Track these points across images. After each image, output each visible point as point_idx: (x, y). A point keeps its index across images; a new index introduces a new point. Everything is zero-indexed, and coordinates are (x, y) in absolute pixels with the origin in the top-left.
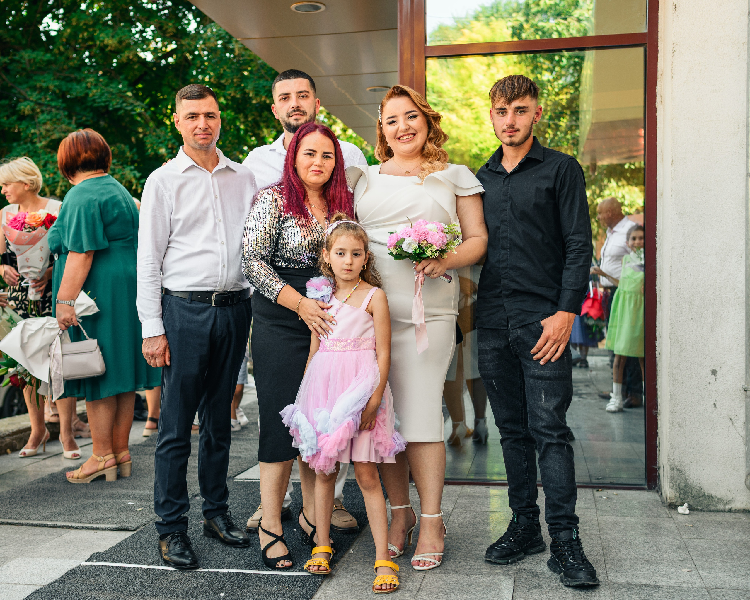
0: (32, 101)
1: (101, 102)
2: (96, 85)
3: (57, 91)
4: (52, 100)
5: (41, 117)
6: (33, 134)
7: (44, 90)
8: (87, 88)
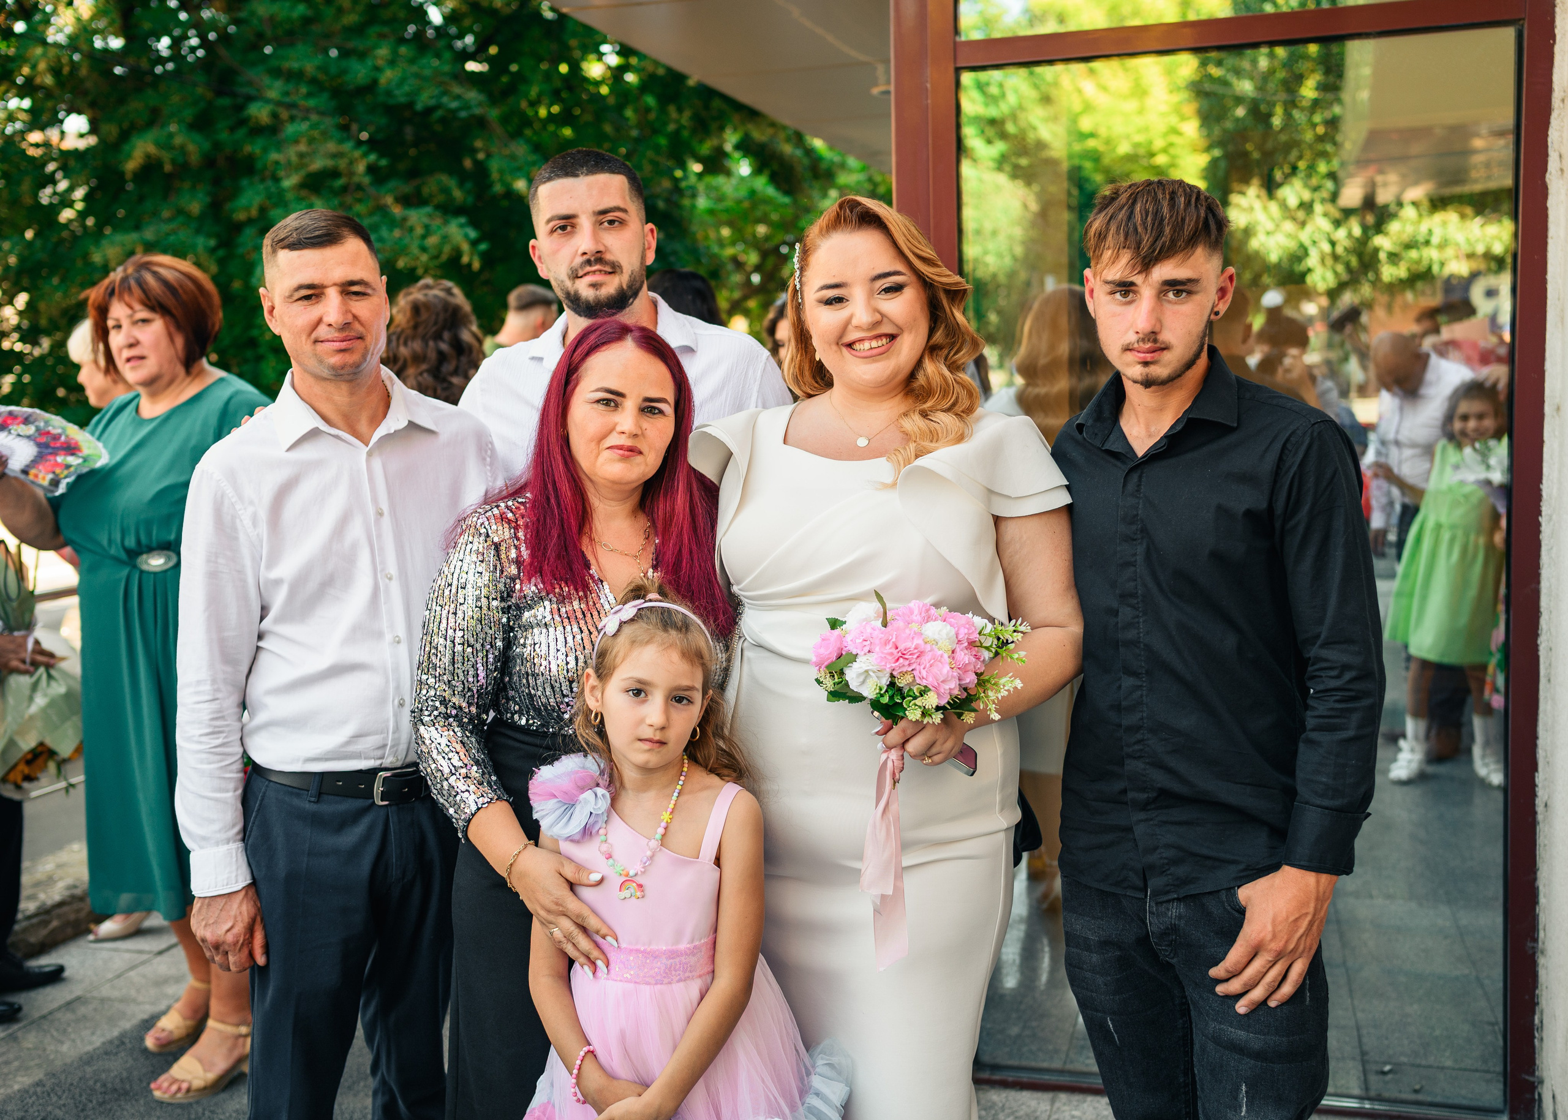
0: (268, 101)
1: (400, 96)
2: (392, 63)
3: (321, 77)
4: (309, 95)
5: (291, 129)
6: (277, 163)
7: (294, 76)
8: (377, 69)
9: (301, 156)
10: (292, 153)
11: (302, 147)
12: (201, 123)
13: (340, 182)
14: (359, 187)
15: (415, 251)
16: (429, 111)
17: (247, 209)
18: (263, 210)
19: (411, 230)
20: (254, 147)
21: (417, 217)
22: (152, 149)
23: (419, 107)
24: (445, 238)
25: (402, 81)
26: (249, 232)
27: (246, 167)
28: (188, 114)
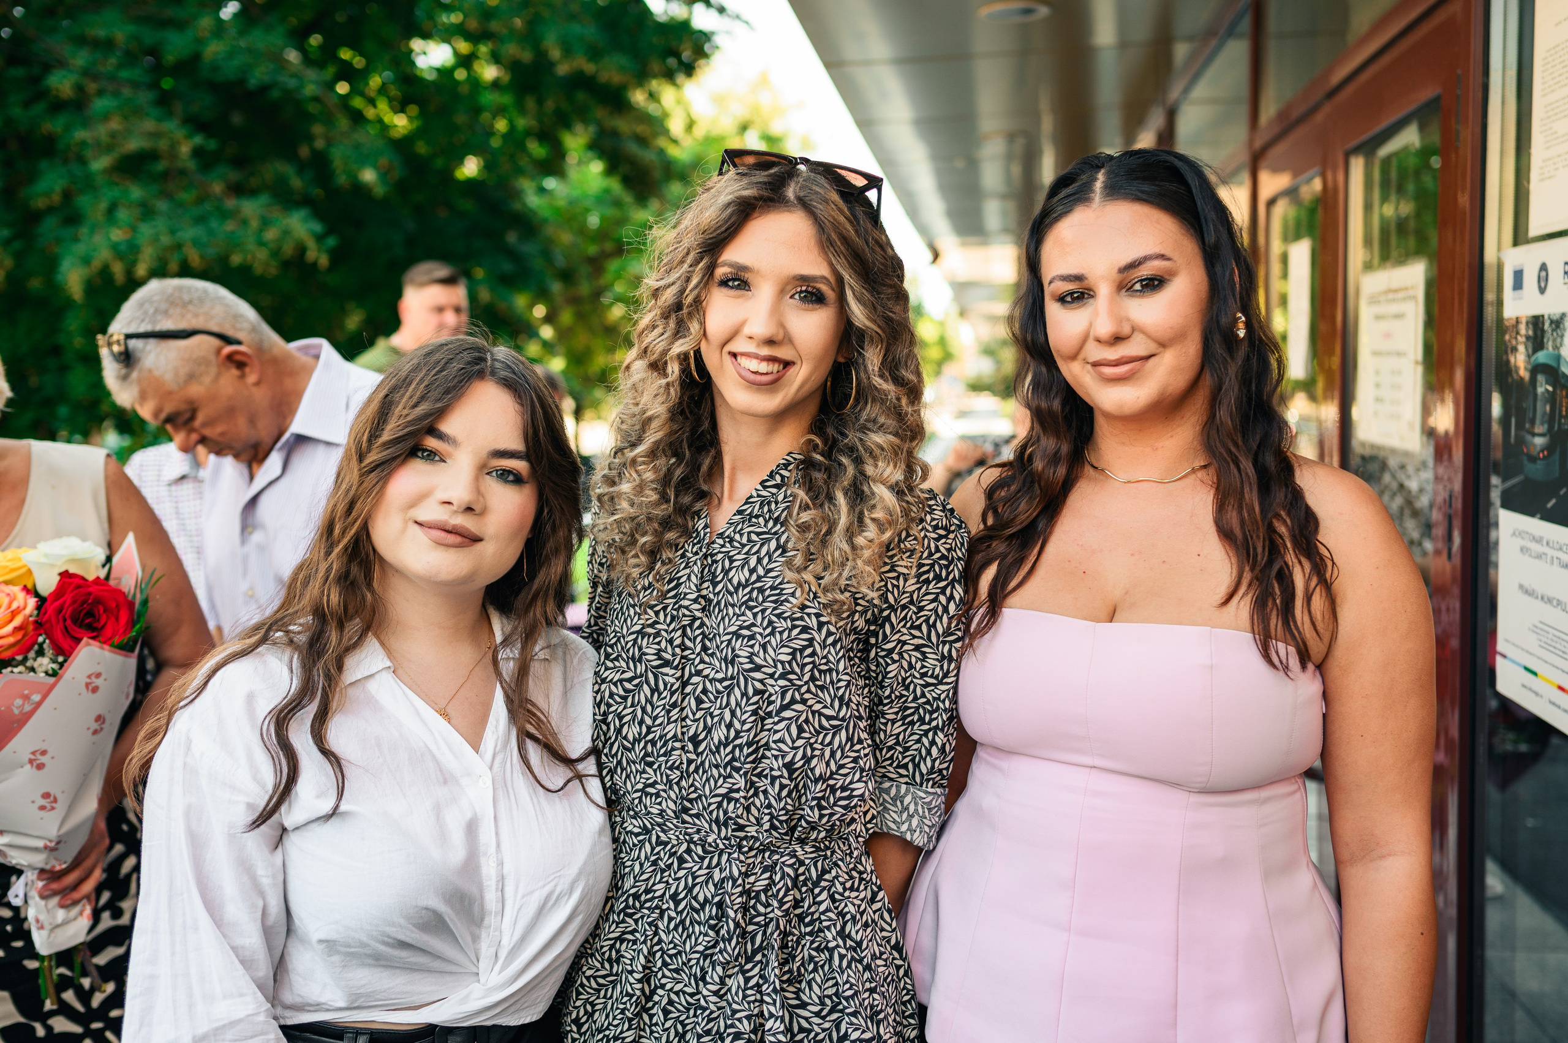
2: (217, 35)
3: (134, 47)
4: (121, 66)
6: (83, 144)
7: (101, 45)
8: (199, 42)
9: (113, 135)
10: (102, 131)
11: (115, 125)
13: (161, 166)
14: (183, 172)
15: (252, 246)
16: (264, 89)
17: (47, 194)
18: (68, 195)
19: (245, 222)
20: (55, 125)
21: (251, 208)
23: (252, 84)
24: (286, 233)
25: (231, 55)
26: (51, 221)
27: (45, 148)
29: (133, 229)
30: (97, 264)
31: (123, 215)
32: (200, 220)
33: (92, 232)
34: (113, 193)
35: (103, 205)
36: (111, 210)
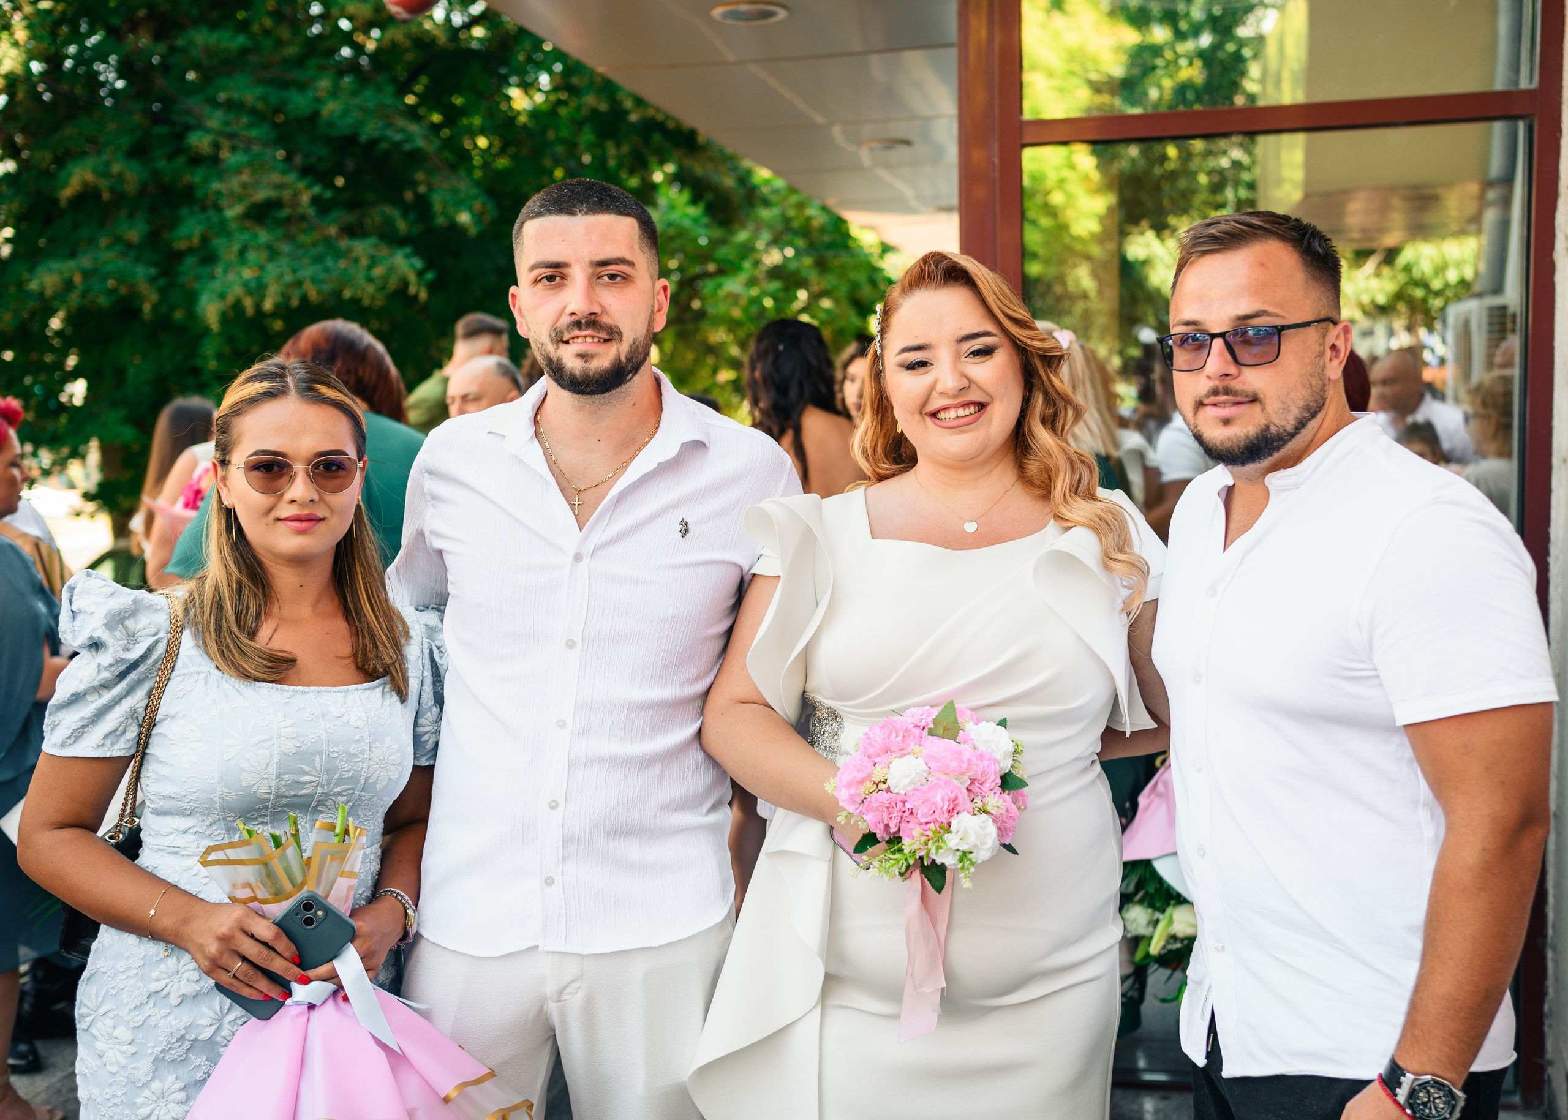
0: (208, 131)
1: (345, 125)
2: (334, 94)
3: (260, 106)
4: (250, 126)
5: (231, 160)
6: (219, 192)
7: (232, 106)
8: (318, 100)
9: (244, 186)
10: (235, 183)
11: (245, 177)
12: (138, 151)
13: (284, 213)
14: (303, 218)
15: (361, 282)
16: (373, 143)
17: (188, 238)
18: (205, 240)
19: (356, 261)
20: (196, 177)
21: (361, 247)
22: (90, 177)
23: (363, 138)
24: (391, 269)
25: (345, 113)
26: (190, 262)
27: (188, 196)
28: (125, 141)
29: (261, 268)
30: (231, 299)
31: (252, 256)
32: (318, 259)
33: (226, 272)
34: (245, 237)
35: (236, 247)
36: (242, 252)
